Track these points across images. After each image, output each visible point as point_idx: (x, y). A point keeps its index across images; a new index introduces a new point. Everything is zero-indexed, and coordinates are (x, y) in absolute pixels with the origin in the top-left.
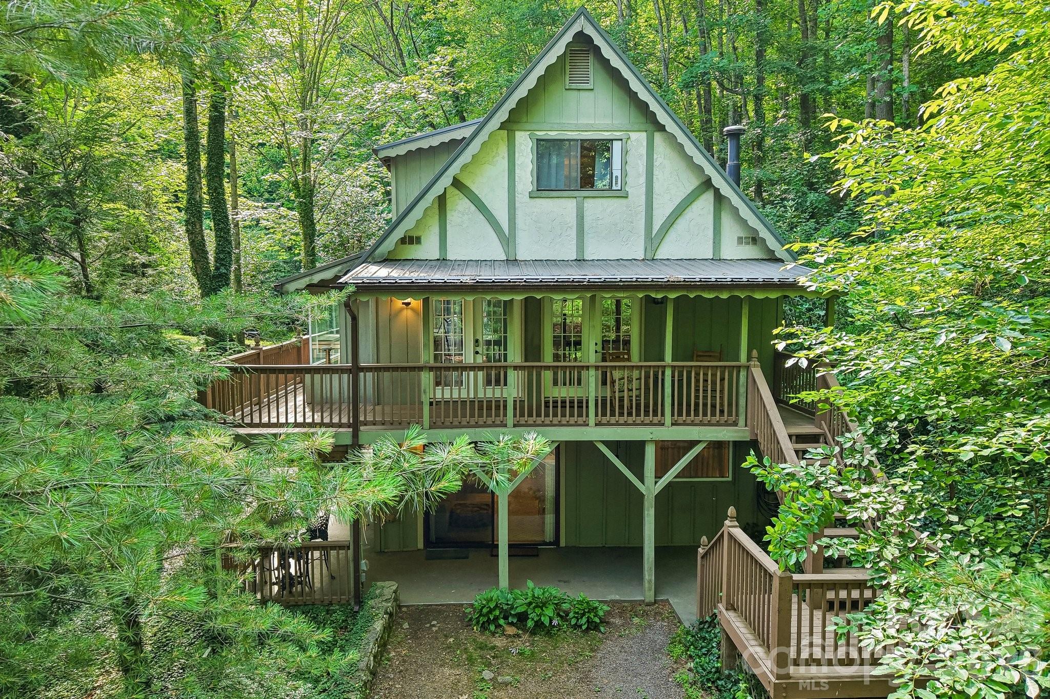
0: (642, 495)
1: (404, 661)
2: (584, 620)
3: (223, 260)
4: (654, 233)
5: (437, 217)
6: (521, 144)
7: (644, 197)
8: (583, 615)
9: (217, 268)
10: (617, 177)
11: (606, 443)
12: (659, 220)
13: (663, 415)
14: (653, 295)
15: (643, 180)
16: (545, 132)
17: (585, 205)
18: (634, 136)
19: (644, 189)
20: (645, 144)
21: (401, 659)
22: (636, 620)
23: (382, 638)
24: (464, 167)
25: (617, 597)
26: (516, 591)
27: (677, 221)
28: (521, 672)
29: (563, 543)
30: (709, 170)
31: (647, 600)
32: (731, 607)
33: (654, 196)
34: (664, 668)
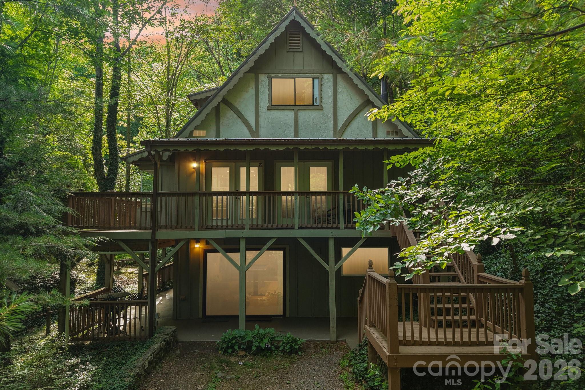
0: (327, 272)
1: (170, 368)
2: (288, 346)
3: (112, 170)
4: (339, 129)
5: (215, 121)
6: (262, 81)
7: (332, 109)
8: (288, 343)
9: (109, 175)
10: (316, 98)
11: (304, 239)
12: (341, 123)
13: (339, 223)
14: (329, 148)
15: (331, 100)
16: (275, 75)
17: (299, 114)
18: (326, 76)
19: (332, 105)
20: (332, 80)
21: (169, 367)
22: (323, 350)
23: (158, 353)
24: (229, 92)
25: (314, 339)
26: (248, 330)
27: (352, 123)
28: (242, 373)
29: (288, 315)
30: (367, 92)
31: (332, 340)
32: (372, 325)
33: (338, 108)
34: (335, 372)
